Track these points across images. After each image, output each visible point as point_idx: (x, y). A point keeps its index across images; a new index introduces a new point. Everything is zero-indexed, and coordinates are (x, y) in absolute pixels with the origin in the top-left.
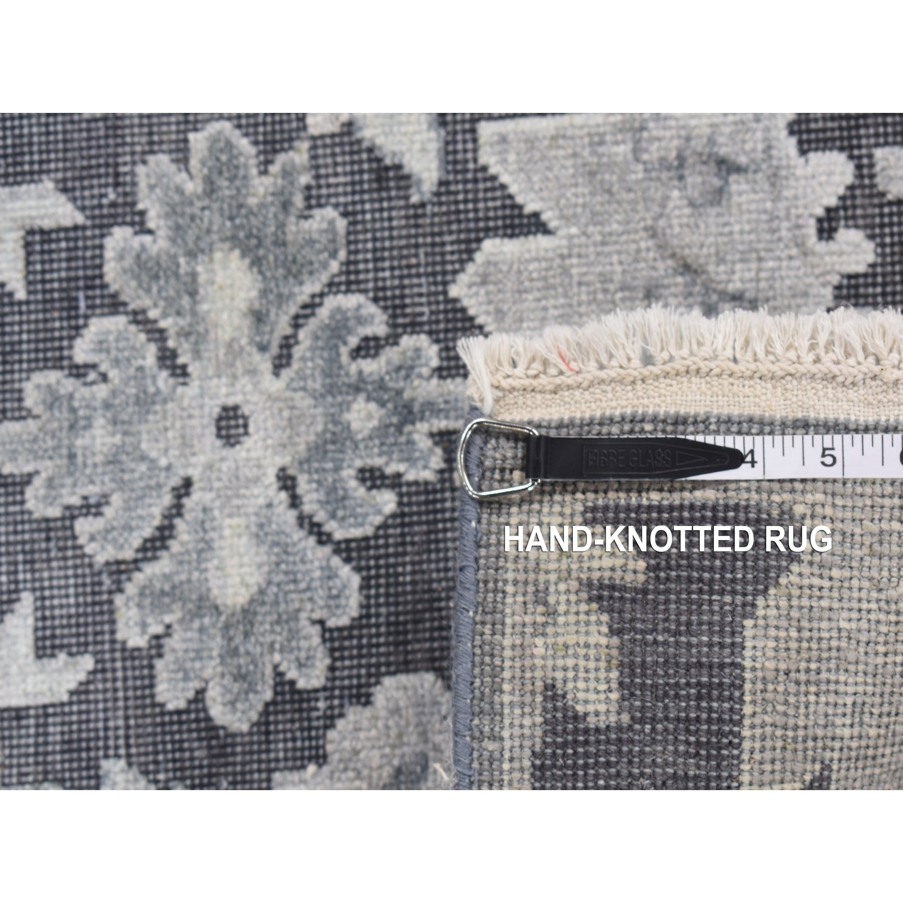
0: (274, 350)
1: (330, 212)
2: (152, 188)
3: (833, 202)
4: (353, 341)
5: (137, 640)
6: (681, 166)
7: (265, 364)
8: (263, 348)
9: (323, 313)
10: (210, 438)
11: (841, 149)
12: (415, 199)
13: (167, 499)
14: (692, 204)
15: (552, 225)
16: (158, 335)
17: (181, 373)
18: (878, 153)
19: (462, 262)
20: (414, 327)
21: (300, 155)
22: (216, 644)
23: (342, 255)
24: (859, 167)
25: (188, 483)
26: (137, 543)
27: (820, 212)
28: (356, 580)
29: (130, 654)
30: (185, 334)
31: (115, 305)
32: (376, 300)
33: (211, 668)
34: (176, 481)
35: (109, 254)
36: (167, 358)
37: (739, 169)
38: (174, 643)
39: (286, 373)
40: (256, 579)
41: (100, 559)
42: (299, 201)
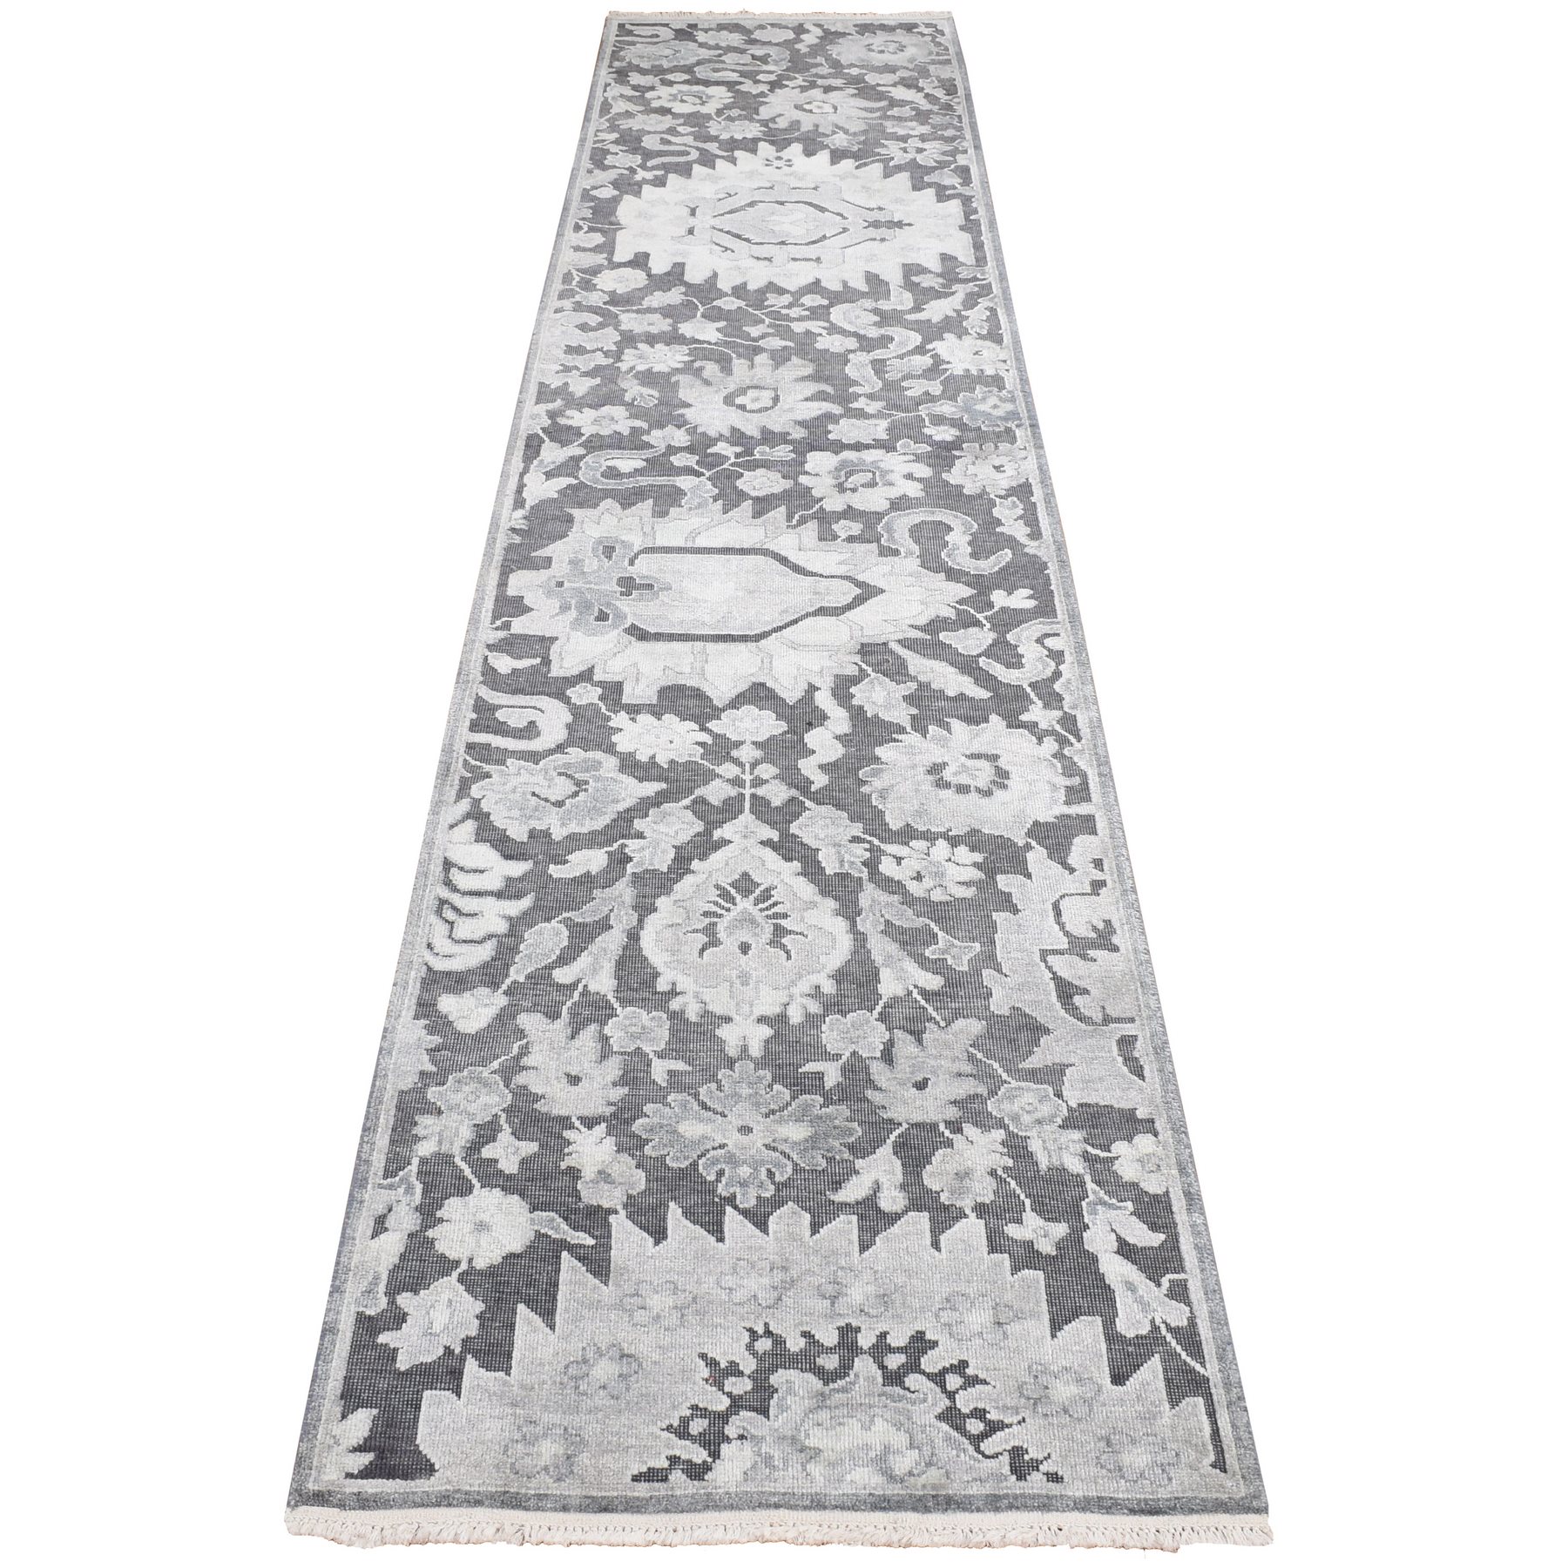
0: (772, 1145)
1: (824, 1165)
2: (837, 1110)
3: (816, 1338)
4: (773, 1170)
5: (670, 1099)
6: (834, 1283)
7: (768, 1141)
8: (774, 1141)
9: (785, 1161)
10: (740, 1123)
11: (839, 1343)
12: (828, 1193)
13: (720, 1110)
14: (820, 1286)
15: (814, 1237)
16: (782, 1109)
17: (767, 1116)
18: (837, 1356)
19: (802, 1207)
20: (778, 1190)
21: (846, 1156)
22: (665, 1122)
23: (807, 1168)
24: (831, 1349)
25: (725, 1116)
26: (705, 1100)
27: (813, 1332)
28: (682, 1166)
29: (665, 1097)
30: (781, 1117)
31: (794, 1098)
32: (789, 1178)
33: (656, 1120)
34: (726, 1112)
35: (813, 1096)
36: (773, 1112)
37: (833, 1304)
38: (667, 1109)
39: (763, 1148)
40: (687, 1135)
41: (701, 1089)
42: (830, 1155)
